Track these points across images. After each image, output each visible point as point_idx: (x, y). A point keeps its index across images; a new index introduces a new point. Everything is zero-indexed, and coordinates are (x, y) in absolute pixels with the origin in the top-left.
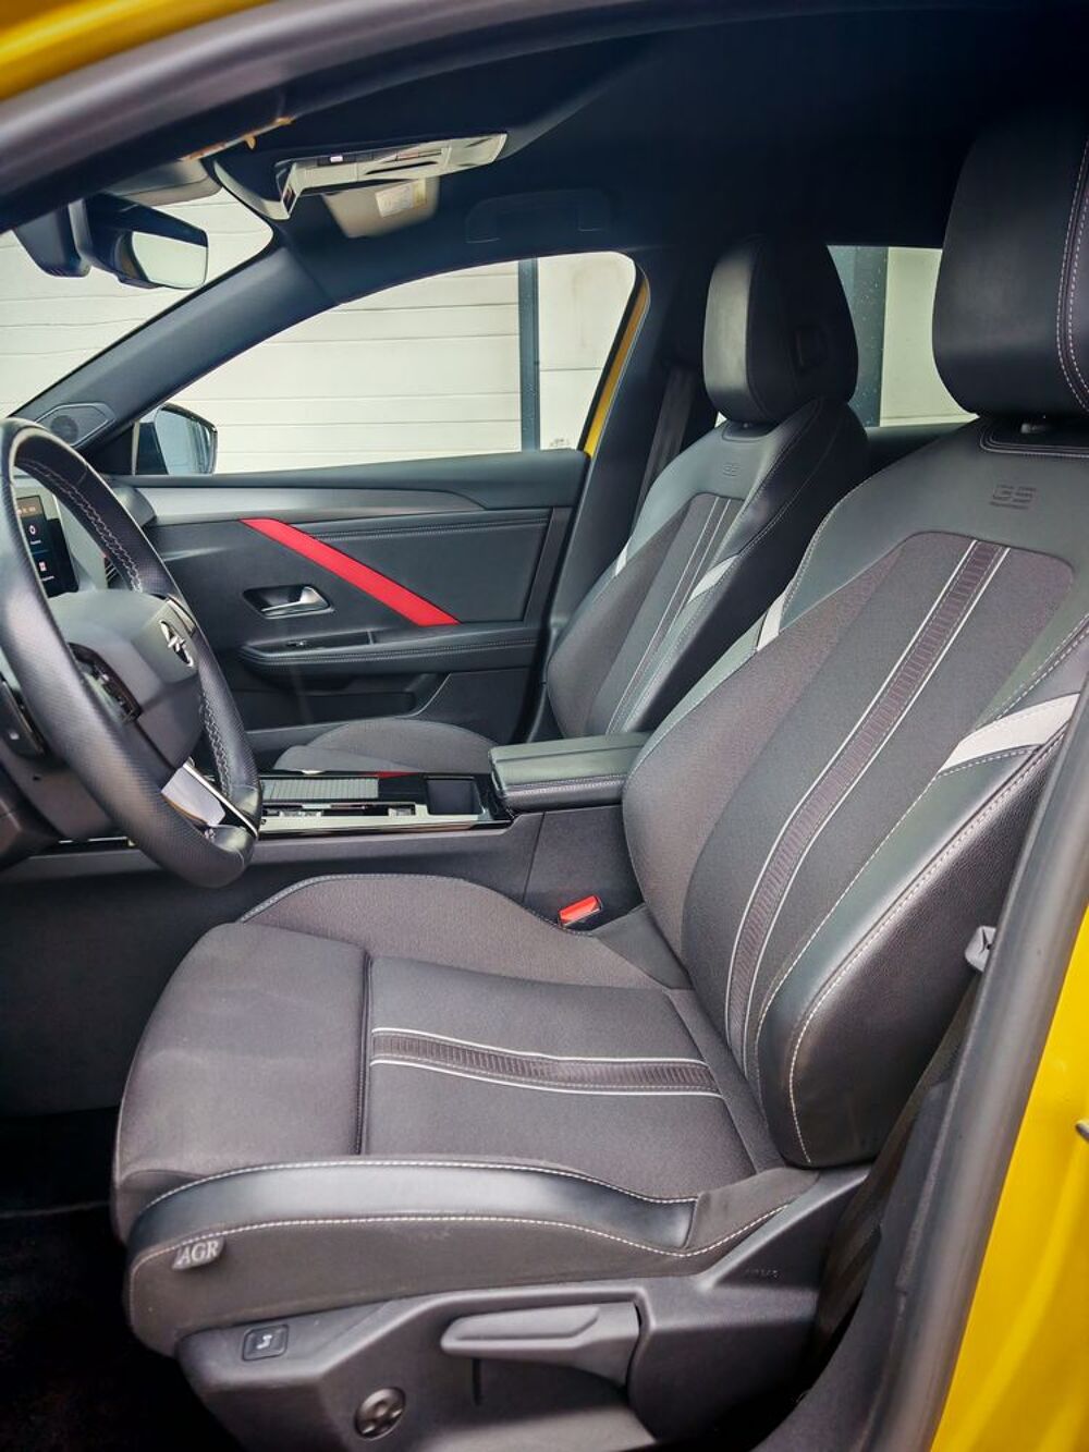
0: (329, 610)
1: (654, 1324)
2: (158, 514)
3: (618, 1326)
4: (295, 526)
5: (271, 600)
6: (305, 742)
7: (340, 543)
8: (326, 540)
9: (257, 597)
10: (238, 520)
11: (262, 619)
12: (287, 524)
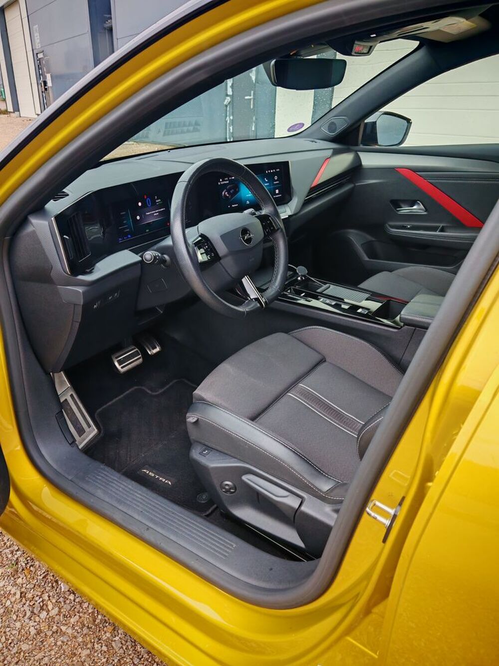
0: (425, 213)
1: (303, 508)
2: (363, 164)
3: (293, 502)
4: (418, 173)
5: (402, 206)
6: (391, 270)
7: (436, 183)
8: (430, 181)
9: (396, 204)
10: (394, 168)
11: (397, 213)
12: (414, 172)
